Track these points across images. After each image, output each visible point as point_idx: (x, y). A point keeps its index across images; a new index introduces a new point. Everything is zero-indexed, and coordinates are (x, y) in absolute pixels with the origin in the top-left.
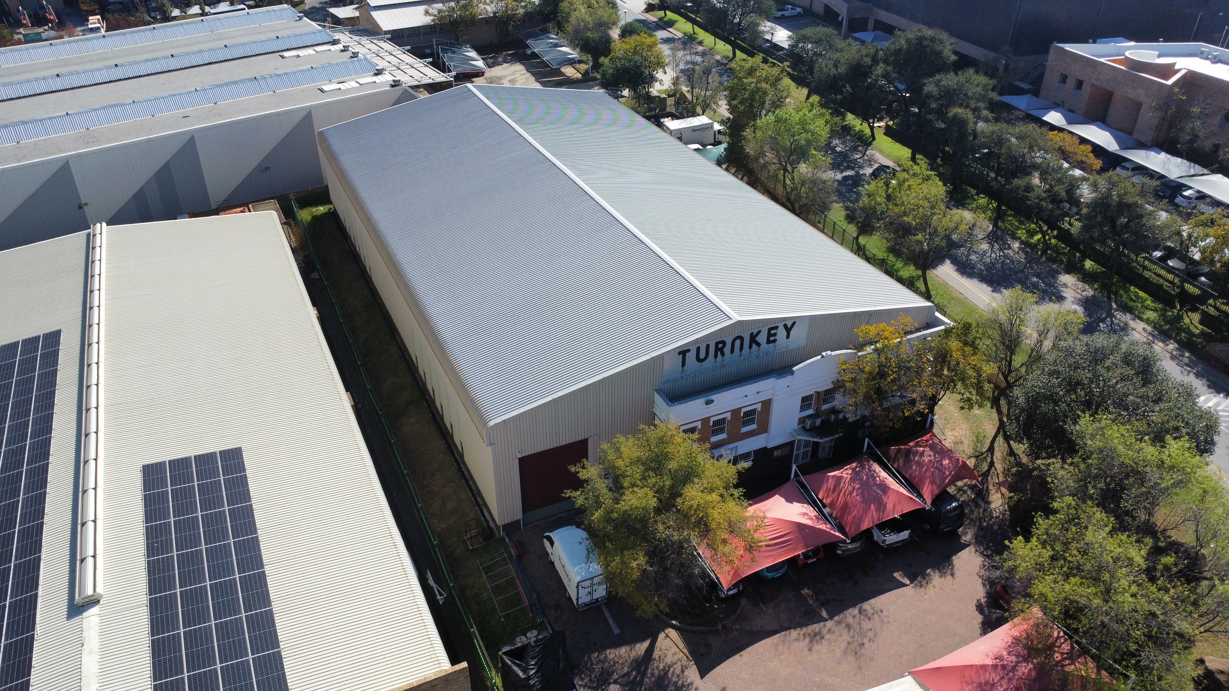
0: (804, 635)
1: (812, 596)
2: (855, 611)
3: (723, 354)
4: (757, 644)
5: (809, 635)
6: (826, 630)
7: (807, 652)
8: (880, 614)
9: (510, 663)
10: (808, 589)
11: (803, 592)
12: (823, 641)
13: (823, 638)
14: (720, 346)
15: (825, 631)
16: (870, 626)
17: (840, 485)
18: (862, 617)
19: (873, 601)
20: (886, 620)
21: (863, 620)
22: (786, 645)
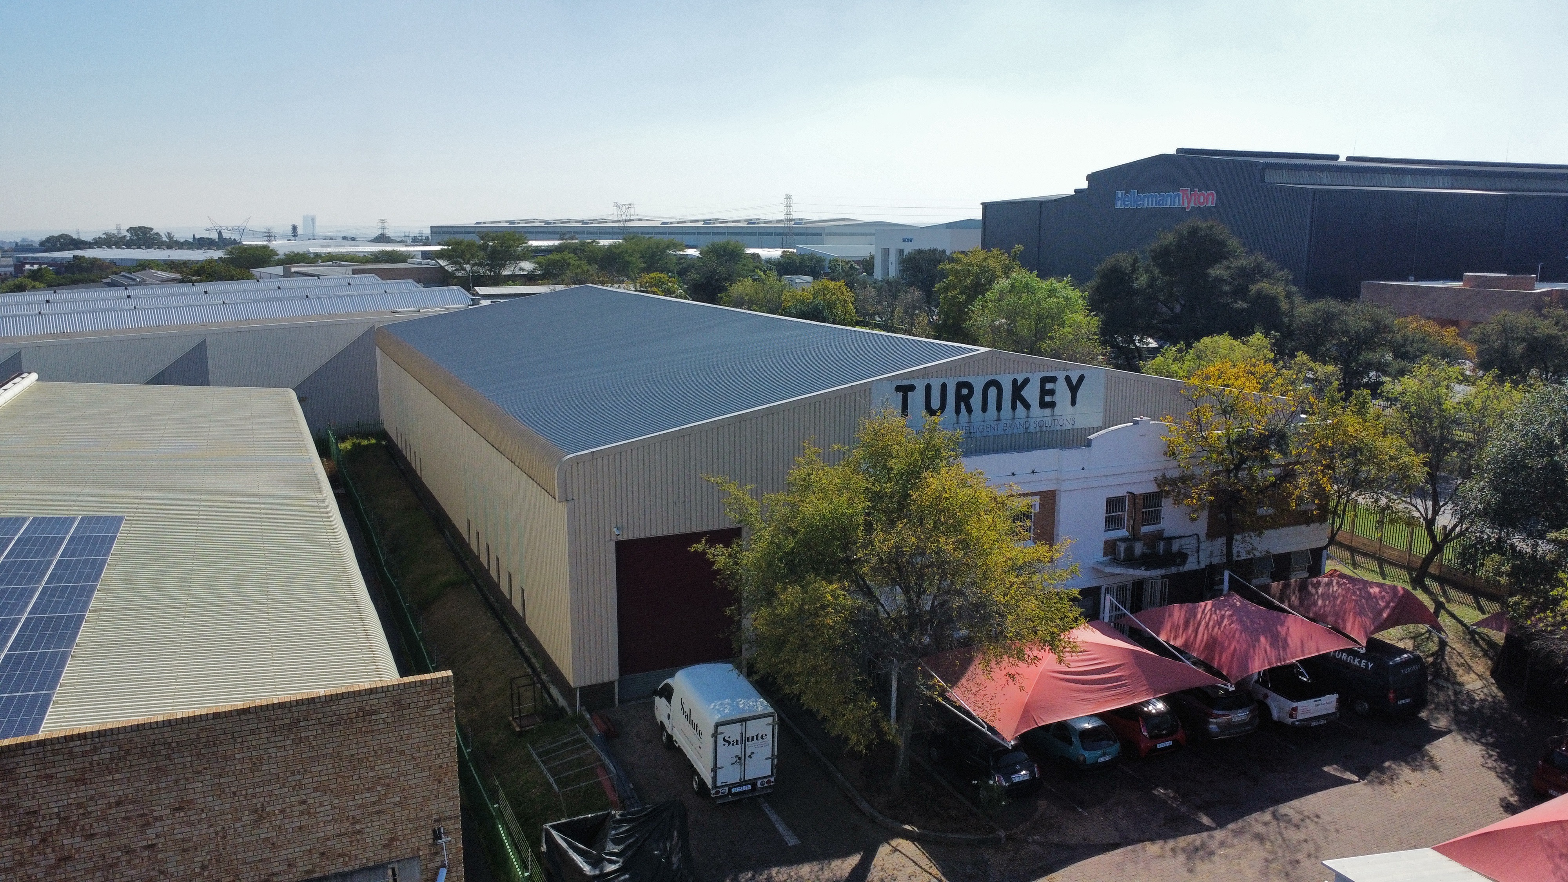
0: (1173, 850)
1: (1174, 798)
2: (1267, 816)
3: (969, 410)
4: (1081, 863)
5: (1183, 850)
6: (1217, 843)
7: (1186, 874)
8: (1316, 819)
9: (564, 845)
10: (1165, 789)
11: (1156, 793)
12: (1215, 858)
13: (1212, 853)
14: (965, 392)
15: (1213, 845)
16: (1302, 836)
17: (1195, 616)
18: (1282, 825)
19: (1295, 803)
20: (1332, 828)
21: (1286, 828)
22: (1141, 865)
